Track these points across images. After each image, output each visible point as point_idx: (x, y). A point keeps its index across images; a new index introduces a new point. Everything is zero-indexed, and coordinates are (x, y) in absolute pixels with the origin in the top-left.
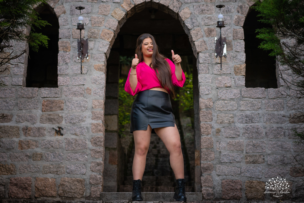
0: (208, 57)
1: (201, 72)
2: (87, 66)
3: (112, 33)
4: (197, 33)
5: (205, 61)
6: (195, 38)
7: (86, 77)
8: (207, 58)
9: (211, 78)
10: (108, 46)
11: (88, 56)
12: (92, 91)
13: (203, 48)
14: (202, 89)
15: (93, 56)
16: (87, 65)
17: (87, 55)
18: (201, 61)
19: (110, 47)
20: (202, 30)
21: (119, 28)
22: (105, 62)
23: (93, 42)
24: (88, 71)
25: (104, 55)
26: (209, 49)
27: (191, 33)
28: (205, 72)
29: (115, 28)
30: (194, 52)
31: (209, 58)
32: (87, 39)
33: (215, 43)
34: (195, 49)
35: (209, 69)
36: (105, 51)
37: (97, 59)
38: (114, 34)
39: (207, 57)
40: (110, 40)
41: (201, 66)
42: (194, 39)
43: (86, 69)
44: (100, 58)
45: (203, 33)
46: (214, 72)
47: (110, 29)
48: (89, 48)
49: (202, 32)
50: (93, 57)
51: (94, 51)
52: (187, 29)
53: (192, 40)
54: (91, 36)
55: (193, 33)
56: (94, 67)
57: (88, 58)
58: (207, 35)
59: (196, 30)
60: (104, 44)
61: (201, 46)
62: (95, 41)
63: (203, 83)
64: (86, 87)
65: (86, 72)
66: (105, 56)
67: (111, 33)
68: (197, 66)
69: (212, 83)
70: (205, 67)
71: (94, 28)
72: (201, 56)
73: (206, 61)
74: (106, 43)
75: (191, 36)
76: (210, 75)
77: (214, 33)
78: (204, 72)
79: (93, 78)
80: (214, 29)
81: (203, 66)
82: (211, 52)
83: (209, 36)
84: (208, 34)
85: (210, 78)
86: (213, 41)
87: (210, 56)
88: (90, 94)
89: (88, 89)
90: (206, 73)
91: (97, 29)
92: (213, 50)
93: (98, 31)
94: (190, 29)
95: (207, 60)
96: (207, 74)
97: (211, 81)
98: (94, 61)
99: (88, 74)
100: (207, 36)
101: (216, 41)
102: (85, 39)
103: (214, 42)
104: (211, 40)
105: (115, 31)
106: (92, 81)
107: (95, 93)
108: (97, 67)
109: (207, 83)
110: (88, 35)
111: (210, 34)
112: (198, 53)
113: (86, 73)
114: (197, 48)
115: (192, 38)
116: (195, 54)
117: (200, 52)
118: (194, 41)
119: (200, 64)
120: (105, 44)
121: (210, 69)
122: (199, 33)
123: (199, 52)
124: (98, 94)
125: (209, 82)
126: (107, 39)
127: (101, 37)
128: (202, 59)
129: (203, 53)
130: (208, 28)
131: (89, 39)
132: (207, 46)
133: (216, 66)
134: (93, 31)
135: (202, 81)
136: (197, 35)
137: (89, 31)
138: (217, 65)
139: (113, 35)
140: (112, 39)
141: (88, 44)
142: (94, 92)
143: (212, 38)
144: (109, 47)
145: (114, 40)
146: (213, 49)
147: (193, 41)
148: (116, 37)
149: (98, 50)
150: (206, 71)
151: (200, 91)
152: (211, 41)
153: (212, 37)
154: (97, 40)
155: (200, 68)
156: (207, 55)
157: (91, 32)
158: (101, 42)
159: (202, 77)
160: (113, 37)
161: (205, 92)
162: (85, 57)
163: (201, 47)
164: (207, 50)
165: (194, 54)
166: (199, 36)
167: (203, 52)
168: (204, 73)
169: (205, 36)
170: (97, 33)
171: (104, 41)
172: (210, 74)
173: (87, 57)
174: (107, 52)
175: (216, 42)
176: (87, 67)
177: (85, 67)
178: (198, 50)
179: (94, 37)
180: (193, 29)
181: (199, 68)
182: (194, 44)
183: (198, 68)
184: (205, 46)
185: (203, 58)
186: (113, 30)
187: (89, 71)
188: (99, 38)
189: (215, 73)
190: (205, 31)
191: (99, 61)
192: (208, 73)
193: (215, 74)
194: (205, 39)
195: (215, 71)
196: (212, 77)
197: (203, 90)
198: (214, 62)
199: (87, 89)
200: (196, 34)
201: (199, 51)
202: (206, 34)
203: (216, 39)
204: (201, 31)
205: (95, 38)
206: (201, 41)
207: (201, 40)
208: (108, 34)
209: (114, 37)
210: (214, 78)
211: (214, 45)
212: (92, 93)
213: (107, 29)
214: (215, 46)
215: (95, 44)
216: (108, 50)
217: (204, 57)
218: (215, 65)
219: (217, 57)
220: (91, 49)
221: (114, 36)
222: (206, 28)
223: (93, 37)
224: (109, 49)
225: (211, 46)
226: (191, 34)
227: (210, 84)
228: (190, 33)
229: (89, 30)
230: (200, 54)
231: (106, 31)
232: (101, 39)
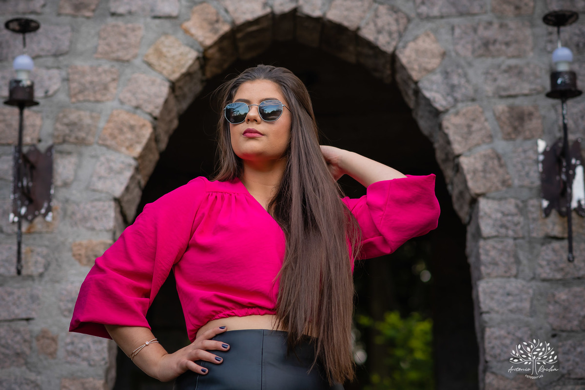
0: (513, 215)
1: (489, 271)
2: (47, 247)
3: (144, 125)
4: (469, 126)
5: (503, 231)
6: (460, 143)
7: (39, 288)
8: (510, 218)
9: (528, 293)
10: (128, 174)
11: (49, 209)
12: (61, 344)
13: (495, 179)
14: (496, 338)
15: (70, 208)
16: (47, 243)
17: (46, 205)
18: (486, 228)
19: (139, 177)
20: (489, 114)
21: (174, 114)
22: (114, 233)
23: (73, 159)
24: (47, 267)
25: (110, 207)
26: (516, 182)
27: (445, 123)
28: (506, 272)
29: (157, 107)
30: (454, 199)
31: (516, 219)
32: (50, 149)
33: (537, 162)
34: (461, 187)
35: (518, 262)
36: (118, 190)
37: (85, 219)
38: (155, 128)
39: (508, 215)
40: (138, 149)
41: (488, 247)
42: (457, 148)
43: (40, 259)
44: (96, 218)
45: (490, 125)
46: (539, 270)
47: (139, 111)
48: (58, 180)
49: (486, 120)
50: (69, 212)
51: (75, 193)
52: (430, 112)
53: (447, 154)
54: (67, 138)
55: (454, 125)
56: (71, 250)
57: (49, 218)
58: (509, 134)
59: (464, 114)
60: (112, 164)
61: (484, 171)
62: (80, 155)
63: (497, 312)
64: (36, 327)
65: (41, 270)
66: (118, 209)
67: (141, 123)
68: (468, 250)
69: (533, 313)
70: (502, 252)
71: (78, 109)
72: (487, 210)
73: (507, 228)
74: (123, 162)
75: (446, 136)
76: (524, 283)
77: (534, 124)
78: (501, 270)
79: (64, 292)
80: (531, 109)
81: (494, 248)
82: (525, 194)
83: (513, 136)
84: (510, 129)
85: (525, 296)
86: (531, 154)
87: (522, 210)
88: (53, 355)
89: (44, 335)
90: (508, 274)
91: (88, 113)
92: (531, 189)
93: (92, 117)
94: (441, 109)
95: (508, 224)
96: (513, 279)
97: (527, 305)
98: (72, 227)
99: (46, 278)
100: (508, 137)
101: (545, 153)
102: (42, 147)
103: (534, 157)
104: (525, 151)
105: (155, 118)
106: (61, 304)
107: (74, 353)
108: (83, 252)
109: (513, 316)
110: (56, 133)
111: (520, 128)
112: (474, 201)
113: (41, 275)
114: (472, 179)
115: (448, 143)
116: (461, 207)
117: (483, 195)
118: (458, 156)
119: (482, 243)
120: (116, 166)
121: (525, 261)
122: (476, 126)
123: (479, 195)
124: (85, 354)
125: (519, 310)
126: (128, 148)
127: (105, 140)
128: (490, 222)
129: (494, 199)
130: (511, 108)
131: (60, 148)
132: (508, 173)
133: (544, 248)
134: (73, 117)
135: (493, 305)
136: (470, 133)
137: (57, 120)
138: (550, 243)
139: (147, 132)
140: (147, 148)
141: (55, 166)
142: (70, 348)
143: (528, 144)
144: (132, 178)
145: (154, 157)
146: (532, 183)
147: (453, 153)
148: (163, 146)
149: (90, 188)
150: (509, 269)
151: (487, 345)
152: (523, 156)
153: (526, 139)
154: (87, 151)
155: (483, 257)
156: (510, 206)
157: (66, 121)
158: (102, 159)
159: (495, 289)
160: (150, 140)
161: (505, 350)
162: (40, 214)
163: (485, 177)
164: (509, 186)
165: (456, 207)
166: (476, 138)
167: (493, 194)
168: (502, 277)
169: (500, 135)
170: (89, 125)
171: (112, 156)
172: (524, 279)
173: (45, 215)
174: (123, 195)
175: (541, 158)
176: (45, 251)
177: (39, 250)
178: (474, 186)
179: (77, 138)
180: (452, 111)
181: (478, 256)
182: (458, 168)
183: (472, 260)
184: (501, 171)
185: (494, 216)
186: (150, 114)
187: (53, 266)
188: (98, 143)
189: (544, 276)
190: (498, 119)
191: (93, 229)
192: (516, 277)
193: (544, 280)
194: (501, 145)
195: (541, 266)
196: (531, 291)
197: (497, 342)
198: (538, 234)
199: (43, 337)
200: (465, 130)
201: (478, 191)
202: (501, 128)
203: (542, 145)
204: (483, 119)
205: (82, 142)
206: (483, 152)
207: (484, 149)
208: (132, 128)
209: (153, 144)
210: (541, 294)
211: (535, 168)
212: (61, 353)
213: (128, 112)
214: (542, 173)
215: (78, 166)
216: (127, 189)
217: (499, 215)
218: (543, 244)
219: (547, 212)
220: (66, 185)
221: (155, 138)
222: (501, 106)
223: (72, 139)
224: (132, 186)
225: (523, 173)
226: (447, 128)
227: (527, 319)
228: (440, 126)
229: (61, 115)
230: (483, 204)
231: (124, 116)
232: (104, 149)
